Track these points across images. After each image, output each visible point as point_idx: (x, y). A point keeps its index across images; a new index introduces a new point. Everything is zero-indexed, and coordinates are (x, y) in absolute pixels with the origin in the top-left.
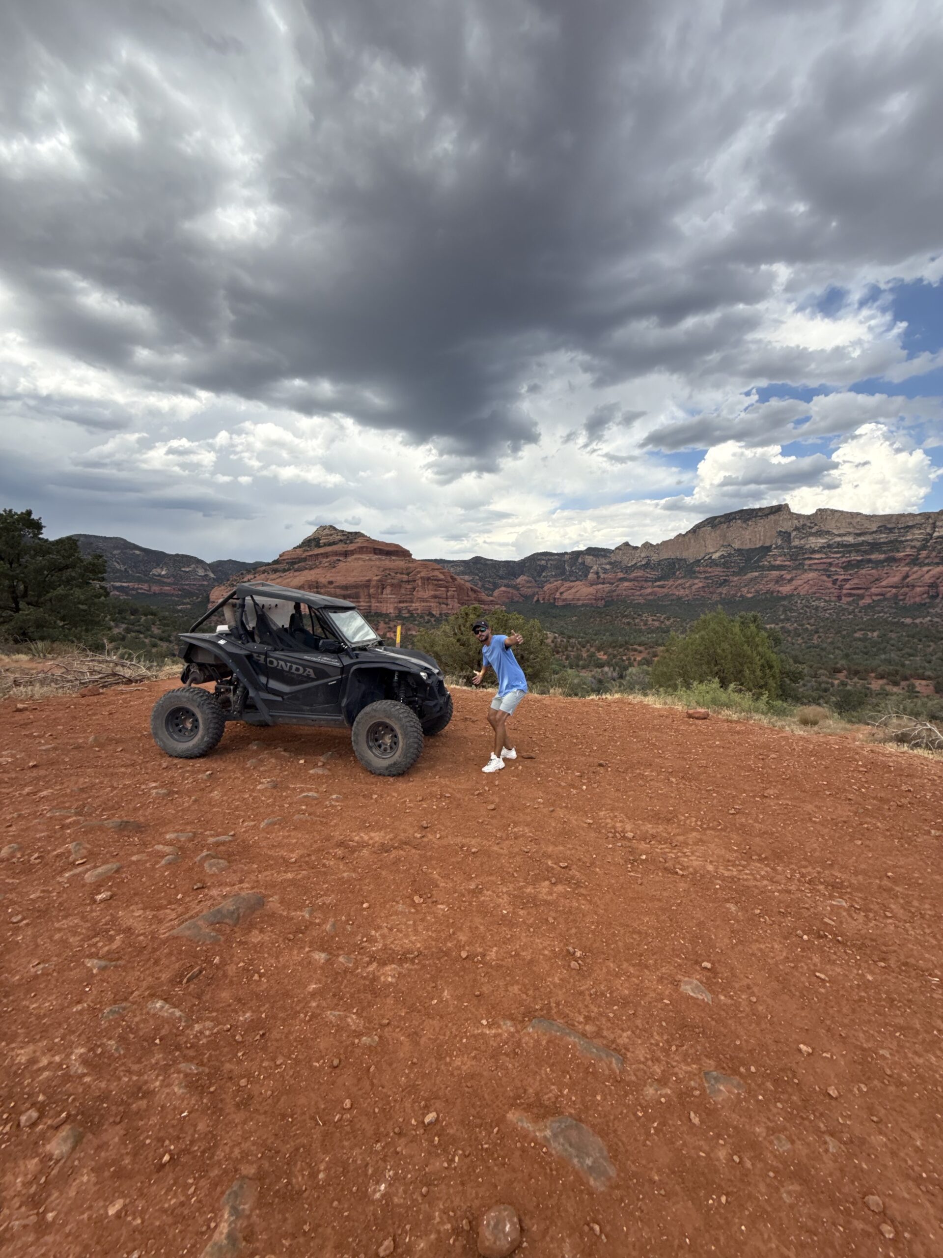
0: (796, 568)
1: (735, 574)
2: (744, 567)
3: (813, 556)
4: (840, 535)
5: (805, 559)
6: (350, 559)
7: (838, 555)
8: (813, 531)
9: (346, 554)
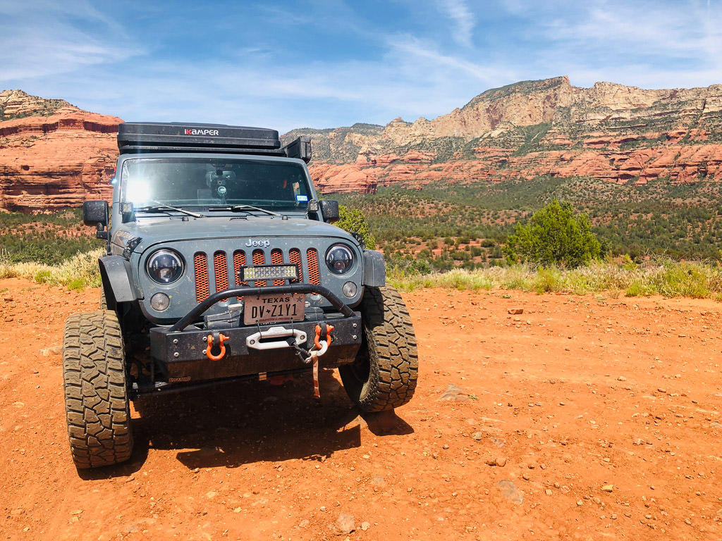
0: (576, 148)
1: (515, 154)
2: (524, 146)
3: (591, 134)
4: (618, 111)
5: (584, 137)
6: (51, 135)
7: (615, 134)
8: (592, 106)
9: (46, 128)
